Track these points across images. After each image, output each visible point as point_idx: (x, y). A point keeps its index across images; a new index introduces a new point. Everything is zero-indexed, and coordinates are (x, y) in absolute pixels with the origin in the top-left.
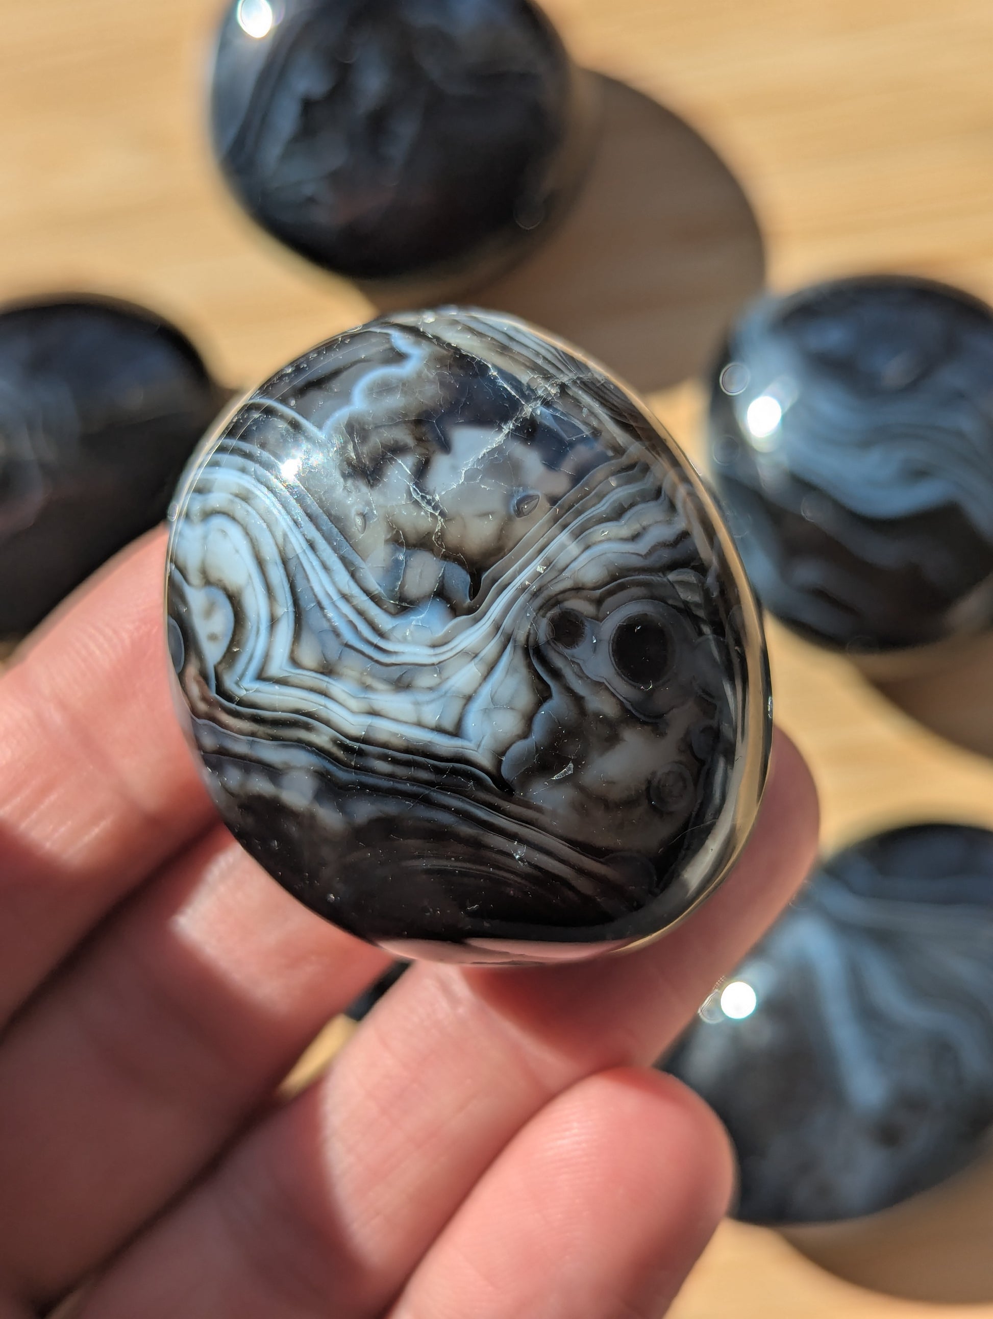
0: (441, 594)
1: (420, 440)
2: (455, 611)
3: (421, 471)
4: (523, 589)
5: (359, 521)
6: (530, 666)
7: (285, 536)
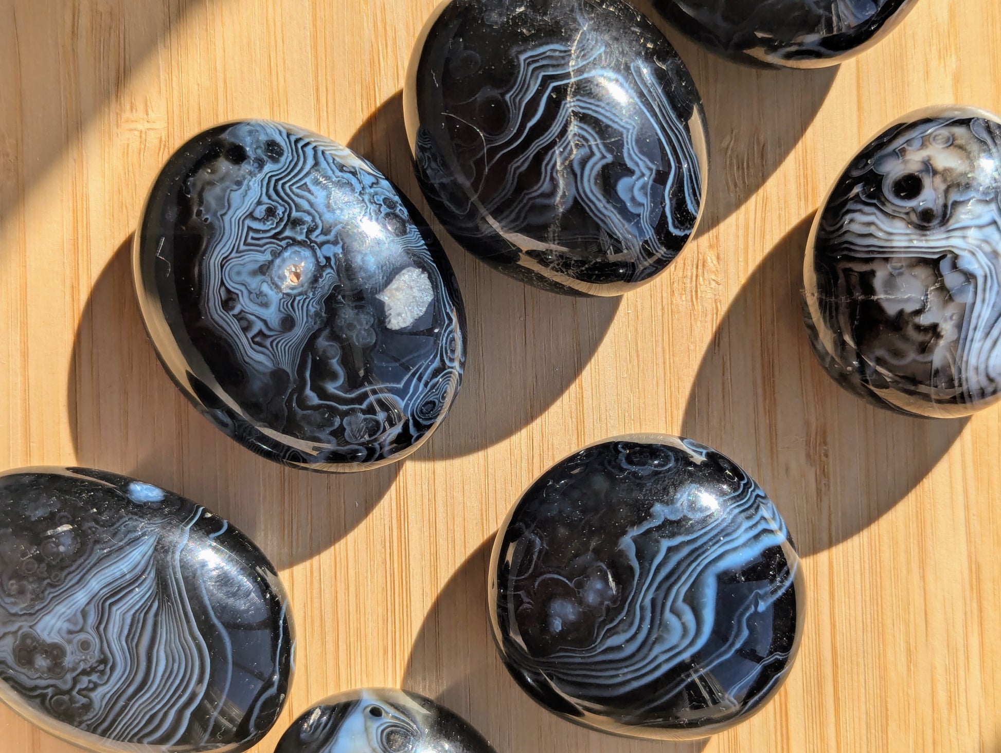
0: (954, 266)
1: (907, 323)
2: (956, 257)
3: (918, 312)
4: (926, 240)
5: (954, 318)
6: (951, 217)
7: (980, 341)
